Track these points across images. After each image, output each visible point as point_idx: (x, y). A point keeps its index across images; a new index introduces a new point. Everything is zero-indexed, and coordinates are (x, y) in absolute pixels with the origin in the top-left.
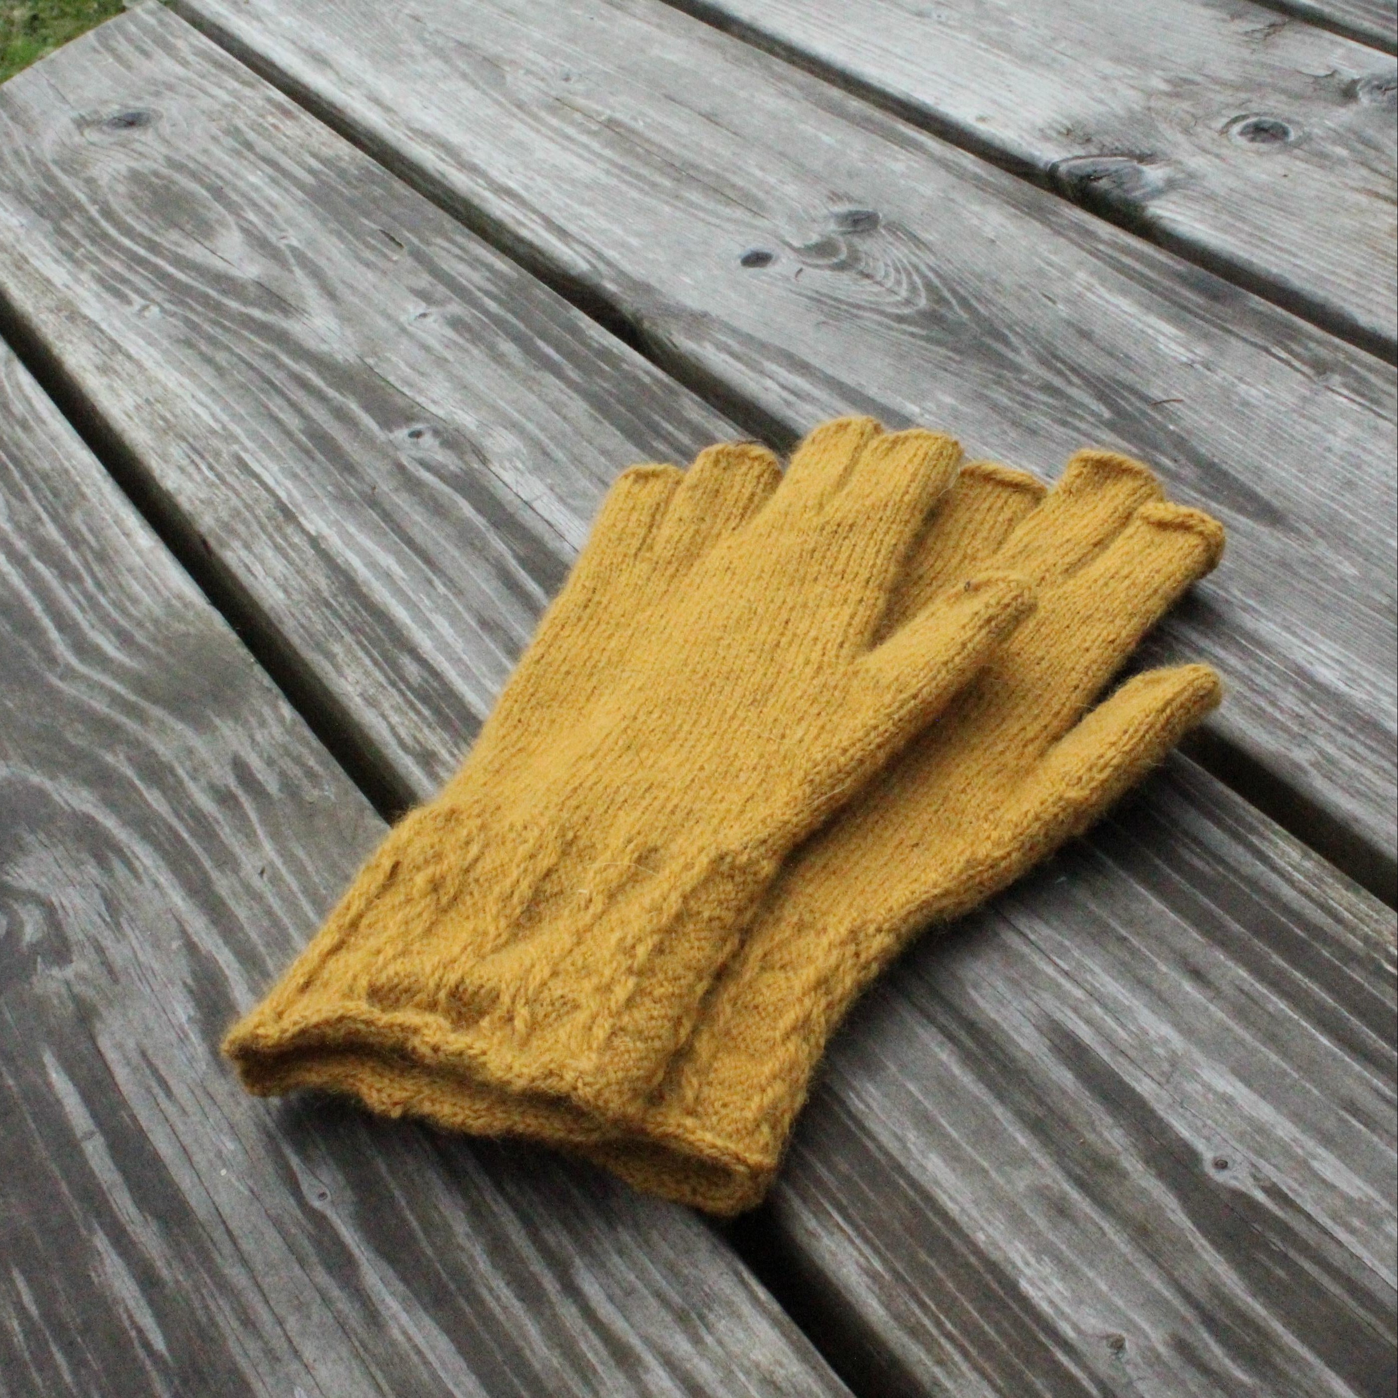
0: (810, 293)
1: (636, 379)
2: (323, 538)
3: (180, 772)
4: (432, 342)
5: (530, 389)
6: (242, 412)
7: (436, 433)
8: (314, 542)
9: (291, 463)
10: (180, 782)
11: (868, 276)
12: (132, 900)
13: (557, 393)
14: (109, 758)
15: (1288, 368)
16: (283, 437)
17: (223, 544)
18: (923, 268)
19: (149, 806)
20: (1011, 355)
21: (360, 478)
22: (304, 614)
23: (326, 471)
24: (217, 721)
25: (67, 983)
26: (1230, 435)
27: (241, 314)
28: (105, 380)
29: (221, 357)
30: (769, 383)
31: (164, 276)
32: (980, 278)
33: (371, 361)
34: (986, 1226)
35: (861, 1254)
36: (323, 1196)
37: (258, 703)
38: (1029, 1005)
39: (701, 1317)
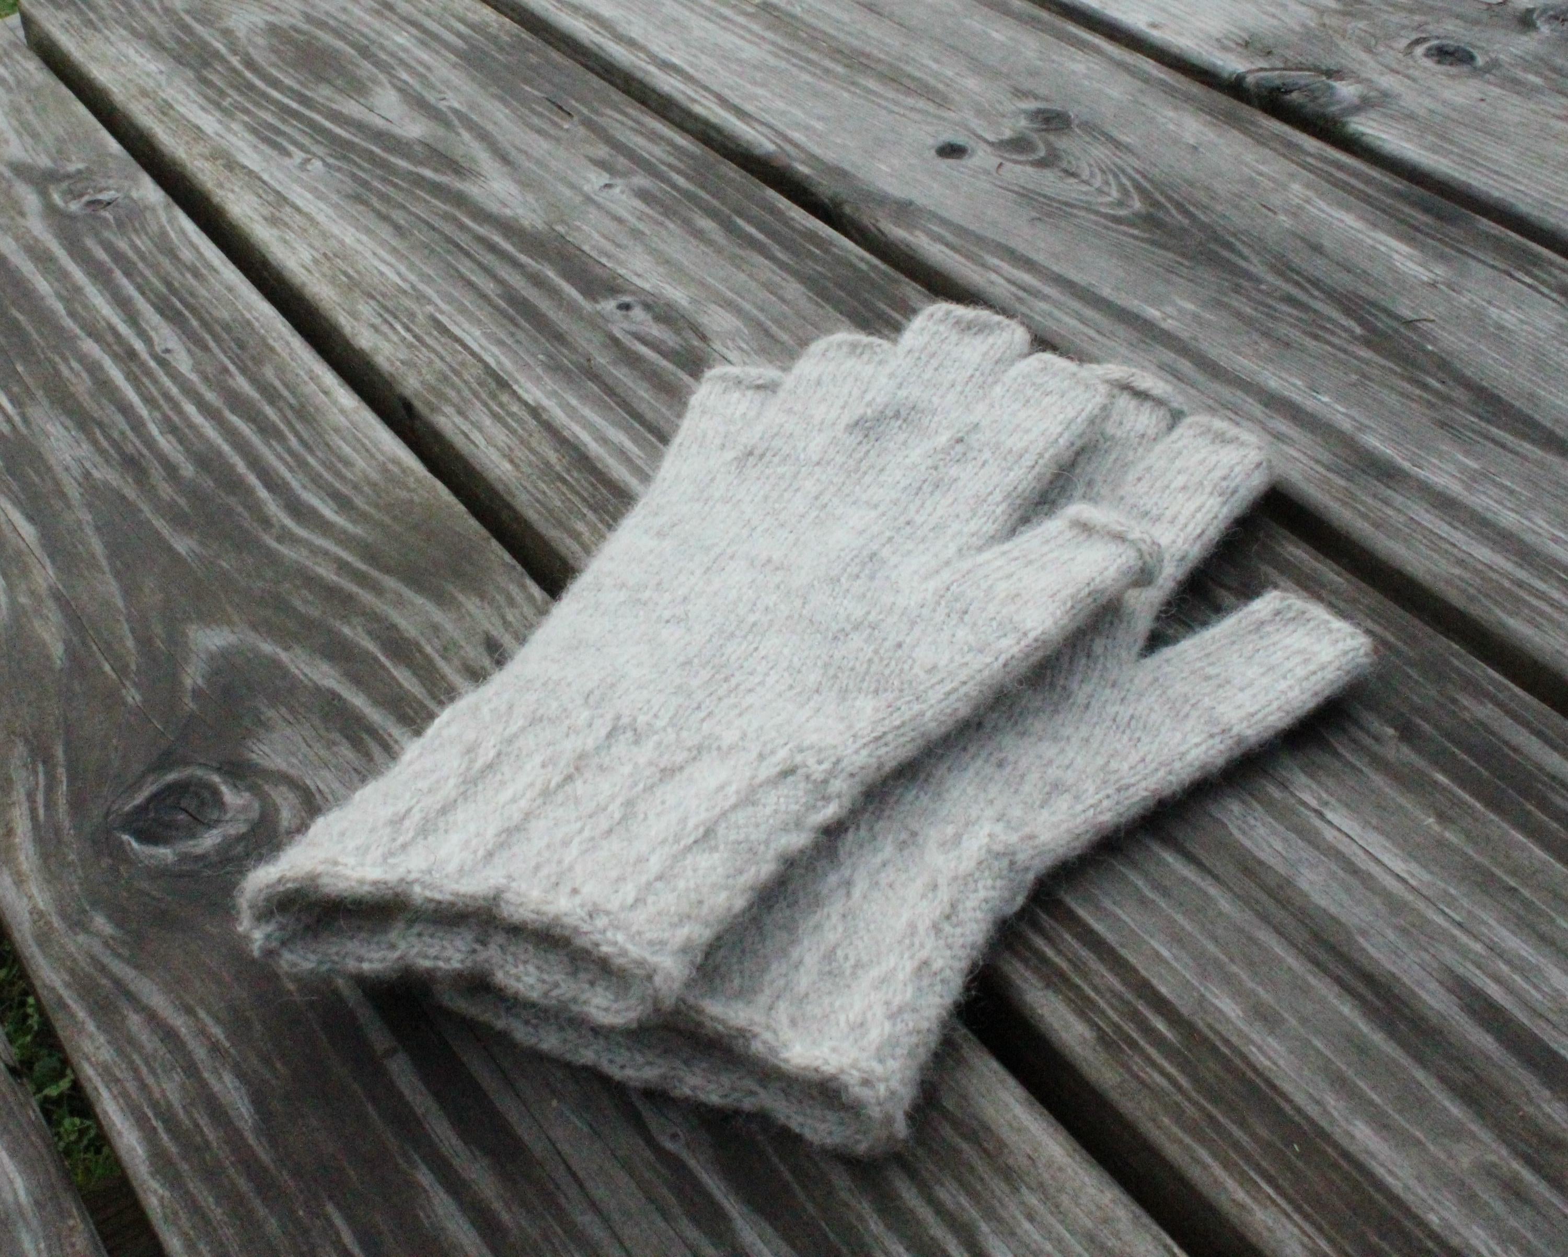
0: (1016, 188)
1: (849, 264)
2: (544, 409)
3: (428, 649)
4: (624, 214)
5: (739, 267)
6: (431, 273)
7: (647, 307)
8: (535, 412)
9: (494, 329)
10: (431, 661)
11: (1073, 175)
13: (770, 274)
14: (346, 630)
15: (1536, 293)
16: (480, 301)
17: (434, 409)
18: (1130, 171)
19: (400, 686)
20: (1243, 263)
21: (573, 349)
22: (536, 487)
23: (534, 339)
24: (461, 597)
26: (1493, 358)
27: (411, 173)
28: (276, 232)
29: (398, 216)
30: (994, 277)
31: (322, 131)
32: (1191, 184)
33: (560, 228)
34: (1436, 1206)
35: (1304, 1232)
36: (674, 1136)
37: (502, 580)
38: (1426, 957)
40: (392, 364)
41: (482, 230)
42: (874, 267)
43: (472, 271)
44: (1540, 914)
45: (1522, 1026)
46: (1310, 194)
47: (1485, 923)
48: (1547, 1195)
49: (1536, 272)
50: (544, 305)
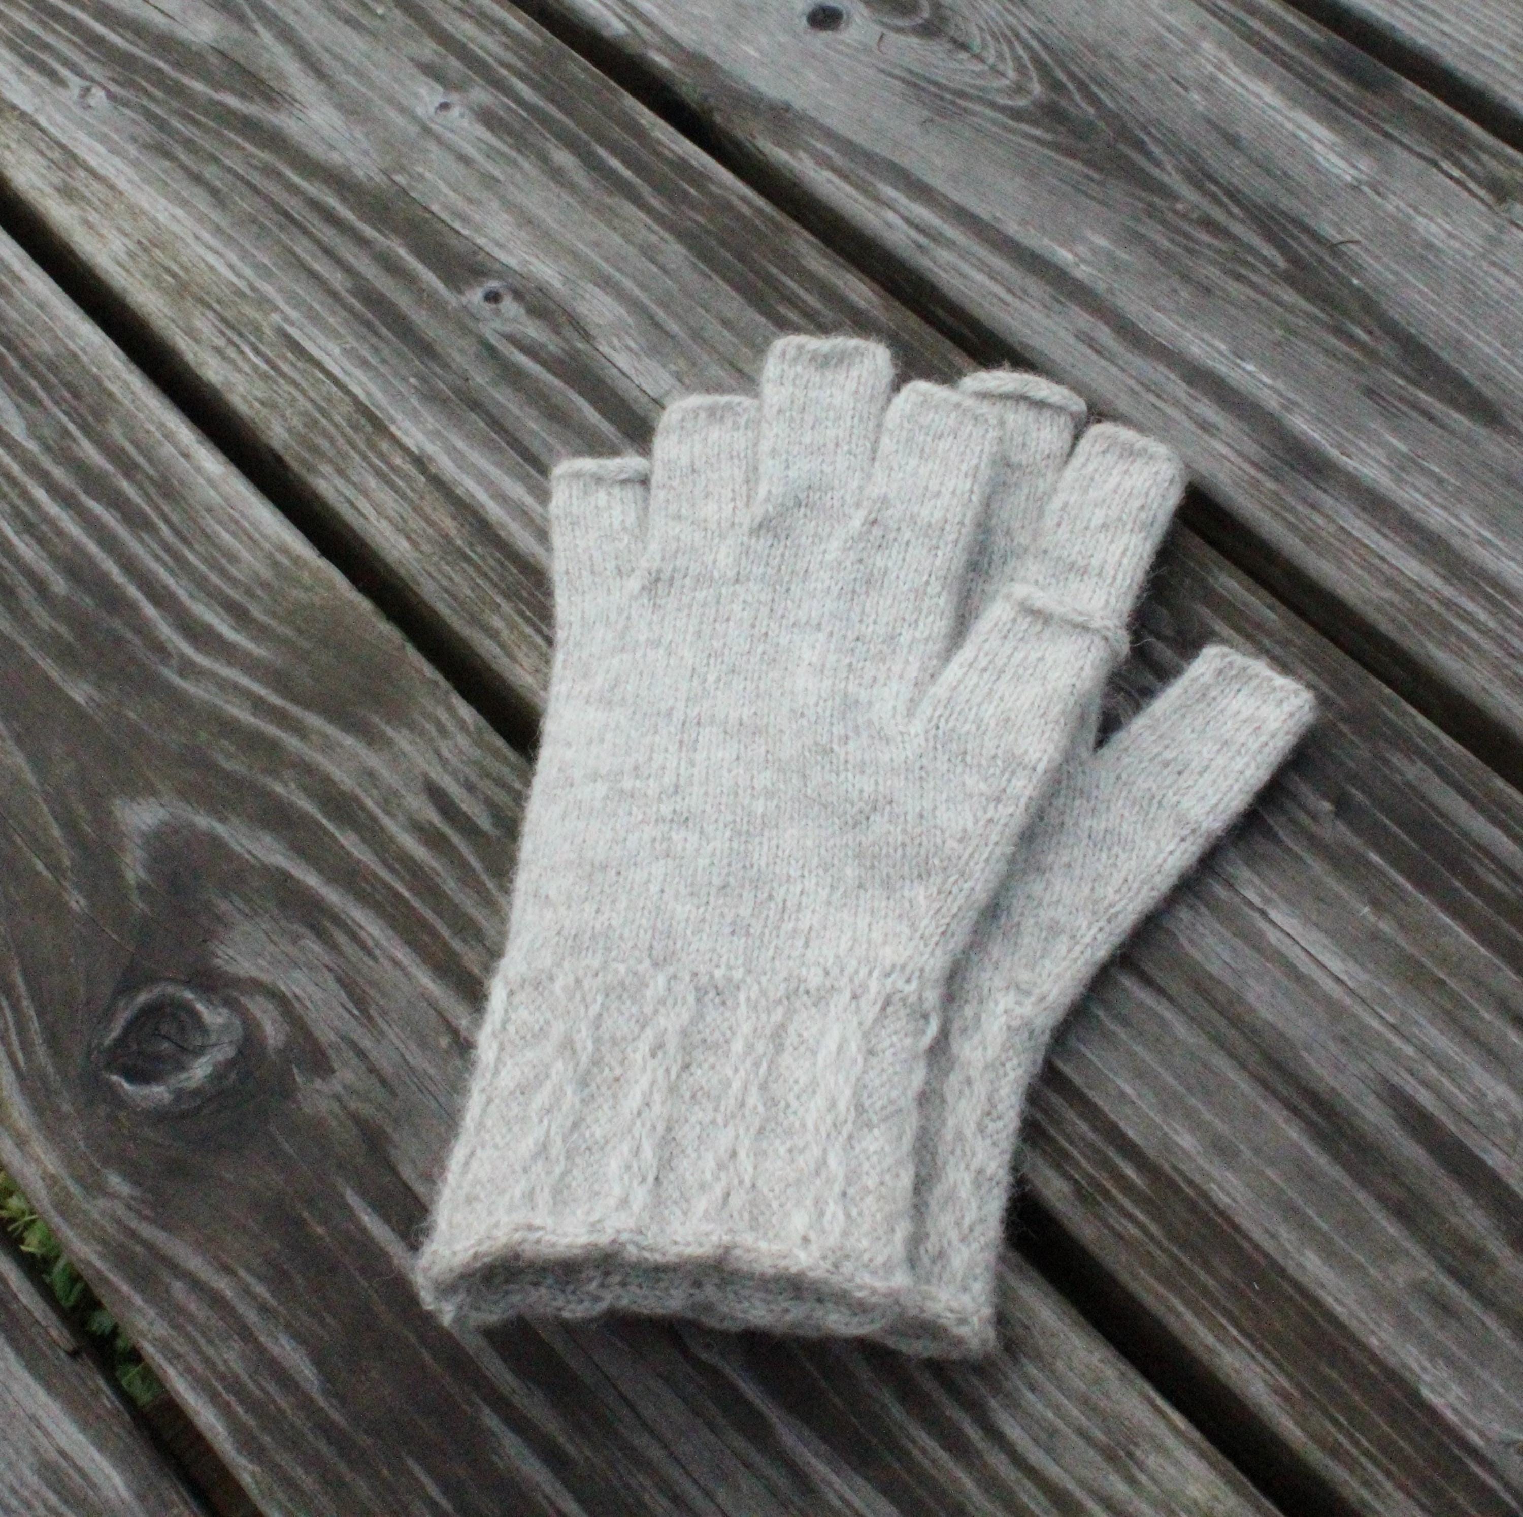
0: (903, 74)
1: (728, 207)
2: (430, 458)
3: (369, 803)
4: (470, 151)
5: (609, 224)
6: (266, 261)
7: (518, 295)
8: (420, 462)
9: (355, 344)
10: (374, 819)
11: (964, 47)
12: (373, 984)
13: (644, 231)
14: (279, 788)
15: (1464, 193)
16: (330, 302)
17: (312, 469)
18: (1024, 33)
19: (350, 855)
20: (1156, 172)
21: (446, 366)
22: (440, 571)
23: (400, 355)
24: (390, 732)
25: (338, 1098)
26: (1420, 292)
27: (213, 102)
28: (73, 210)
29: (210, 172)
30: (890, 216)
31: (95, 40)
32: (1093, 49)
33: (400, 179)
34: (1375, 1330)
35: (1265, 1371)
37: (428, 703)
38: (1363, 1067)
39: (1130, 1455)
40: (251, 407)
41: (312, 189)
42: (759, 211)
43: (313, 256)
44: (1465, 1006)
45: (1448, 1134)
46: (1223, 55)
47: (1415, 1023)
48: (1469, 1305)
49: (1465, 160)
50: (403, 301)
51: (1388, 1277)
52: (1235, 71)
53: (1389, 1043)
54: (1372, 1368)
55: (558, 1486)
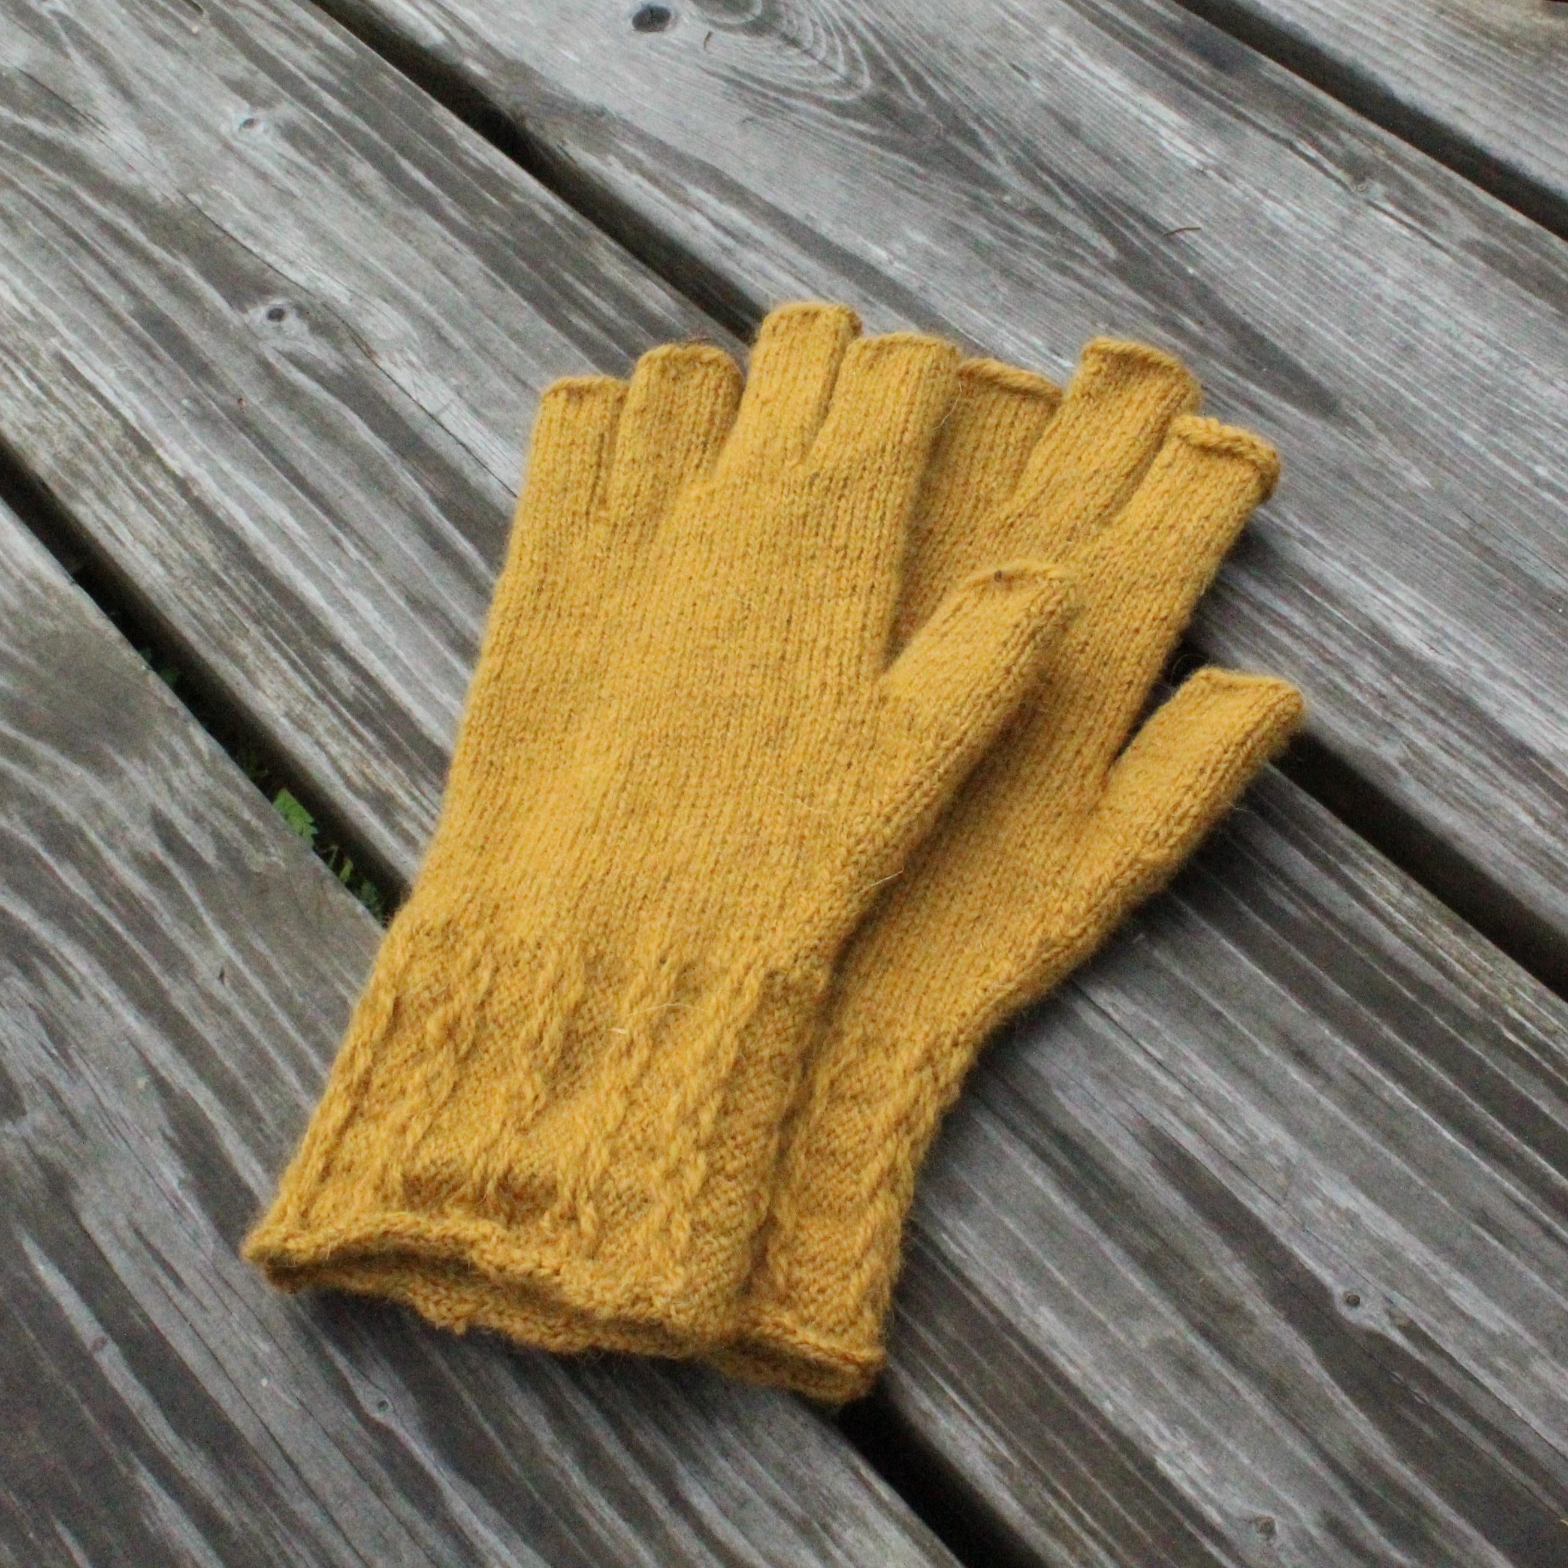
0: (726, 72)
1: (531, 216)
2: (194, 481)
3: (92, 836)
4: (269, 166)
5: (404, 237)
6: (52, 285)
7: (302, 312)
8: (183, 485)
9: (130, 365)
10: (96, 853)
11: (794, 42)
12: (77, 1024)
13: (440, 244)
14: (3, 822)
15: (1319, 175)
16: (111, 325)
17: (73, 495)
18: (860, 26)
19: (67, 889)
20: (985, 164)
21: (221, 387)
22: (192, 596)
23: (177, 378)
24: (121, 761)
25: (26, 1141)
26: (1261, 279)
27: (15, 126)
29: (8, 202)
30: (698, 219)
32: (931, 40)
33: (196, 198)
34: (1112, 1394)
35: (984, 1437)
36: (382, 1405)
37: (164, 731)
38: (1123, 1107)
39: (825, 1527)
40: (19, 433)
41: (107, 211)
42: (561, 219)
43: (99, 279)
44: (1243, 1040)
45: (1213, 1180)
47: (1186, 1059)
48: (1218, 1366)
49: (1324, 140)
50: (184, 321)
51: (1131, 1336)
52: (1083, 57)
53: (1153, 1080)
54: (1103, 1436)
55: (210, 1553)
